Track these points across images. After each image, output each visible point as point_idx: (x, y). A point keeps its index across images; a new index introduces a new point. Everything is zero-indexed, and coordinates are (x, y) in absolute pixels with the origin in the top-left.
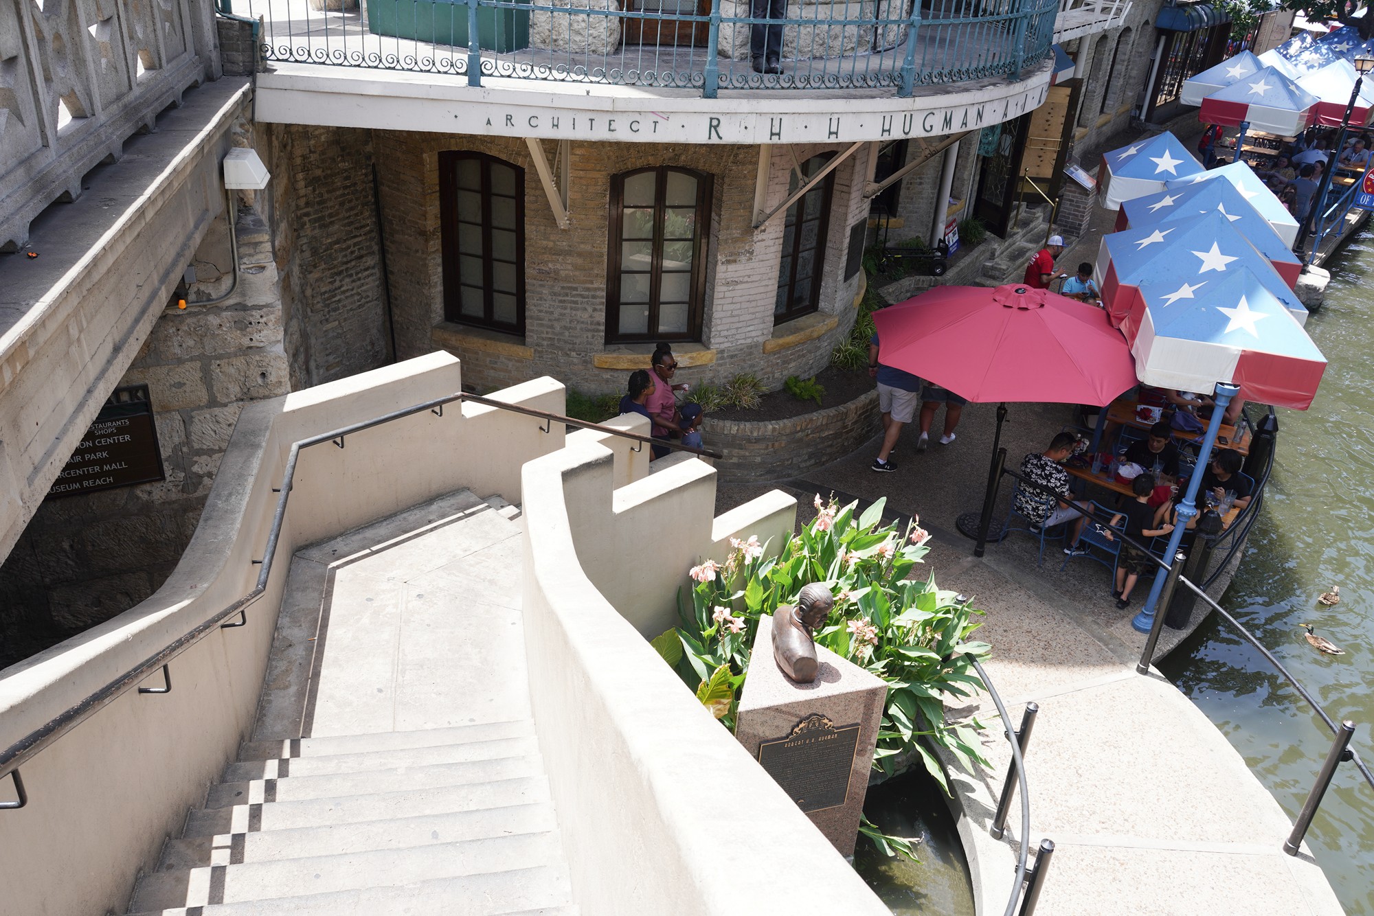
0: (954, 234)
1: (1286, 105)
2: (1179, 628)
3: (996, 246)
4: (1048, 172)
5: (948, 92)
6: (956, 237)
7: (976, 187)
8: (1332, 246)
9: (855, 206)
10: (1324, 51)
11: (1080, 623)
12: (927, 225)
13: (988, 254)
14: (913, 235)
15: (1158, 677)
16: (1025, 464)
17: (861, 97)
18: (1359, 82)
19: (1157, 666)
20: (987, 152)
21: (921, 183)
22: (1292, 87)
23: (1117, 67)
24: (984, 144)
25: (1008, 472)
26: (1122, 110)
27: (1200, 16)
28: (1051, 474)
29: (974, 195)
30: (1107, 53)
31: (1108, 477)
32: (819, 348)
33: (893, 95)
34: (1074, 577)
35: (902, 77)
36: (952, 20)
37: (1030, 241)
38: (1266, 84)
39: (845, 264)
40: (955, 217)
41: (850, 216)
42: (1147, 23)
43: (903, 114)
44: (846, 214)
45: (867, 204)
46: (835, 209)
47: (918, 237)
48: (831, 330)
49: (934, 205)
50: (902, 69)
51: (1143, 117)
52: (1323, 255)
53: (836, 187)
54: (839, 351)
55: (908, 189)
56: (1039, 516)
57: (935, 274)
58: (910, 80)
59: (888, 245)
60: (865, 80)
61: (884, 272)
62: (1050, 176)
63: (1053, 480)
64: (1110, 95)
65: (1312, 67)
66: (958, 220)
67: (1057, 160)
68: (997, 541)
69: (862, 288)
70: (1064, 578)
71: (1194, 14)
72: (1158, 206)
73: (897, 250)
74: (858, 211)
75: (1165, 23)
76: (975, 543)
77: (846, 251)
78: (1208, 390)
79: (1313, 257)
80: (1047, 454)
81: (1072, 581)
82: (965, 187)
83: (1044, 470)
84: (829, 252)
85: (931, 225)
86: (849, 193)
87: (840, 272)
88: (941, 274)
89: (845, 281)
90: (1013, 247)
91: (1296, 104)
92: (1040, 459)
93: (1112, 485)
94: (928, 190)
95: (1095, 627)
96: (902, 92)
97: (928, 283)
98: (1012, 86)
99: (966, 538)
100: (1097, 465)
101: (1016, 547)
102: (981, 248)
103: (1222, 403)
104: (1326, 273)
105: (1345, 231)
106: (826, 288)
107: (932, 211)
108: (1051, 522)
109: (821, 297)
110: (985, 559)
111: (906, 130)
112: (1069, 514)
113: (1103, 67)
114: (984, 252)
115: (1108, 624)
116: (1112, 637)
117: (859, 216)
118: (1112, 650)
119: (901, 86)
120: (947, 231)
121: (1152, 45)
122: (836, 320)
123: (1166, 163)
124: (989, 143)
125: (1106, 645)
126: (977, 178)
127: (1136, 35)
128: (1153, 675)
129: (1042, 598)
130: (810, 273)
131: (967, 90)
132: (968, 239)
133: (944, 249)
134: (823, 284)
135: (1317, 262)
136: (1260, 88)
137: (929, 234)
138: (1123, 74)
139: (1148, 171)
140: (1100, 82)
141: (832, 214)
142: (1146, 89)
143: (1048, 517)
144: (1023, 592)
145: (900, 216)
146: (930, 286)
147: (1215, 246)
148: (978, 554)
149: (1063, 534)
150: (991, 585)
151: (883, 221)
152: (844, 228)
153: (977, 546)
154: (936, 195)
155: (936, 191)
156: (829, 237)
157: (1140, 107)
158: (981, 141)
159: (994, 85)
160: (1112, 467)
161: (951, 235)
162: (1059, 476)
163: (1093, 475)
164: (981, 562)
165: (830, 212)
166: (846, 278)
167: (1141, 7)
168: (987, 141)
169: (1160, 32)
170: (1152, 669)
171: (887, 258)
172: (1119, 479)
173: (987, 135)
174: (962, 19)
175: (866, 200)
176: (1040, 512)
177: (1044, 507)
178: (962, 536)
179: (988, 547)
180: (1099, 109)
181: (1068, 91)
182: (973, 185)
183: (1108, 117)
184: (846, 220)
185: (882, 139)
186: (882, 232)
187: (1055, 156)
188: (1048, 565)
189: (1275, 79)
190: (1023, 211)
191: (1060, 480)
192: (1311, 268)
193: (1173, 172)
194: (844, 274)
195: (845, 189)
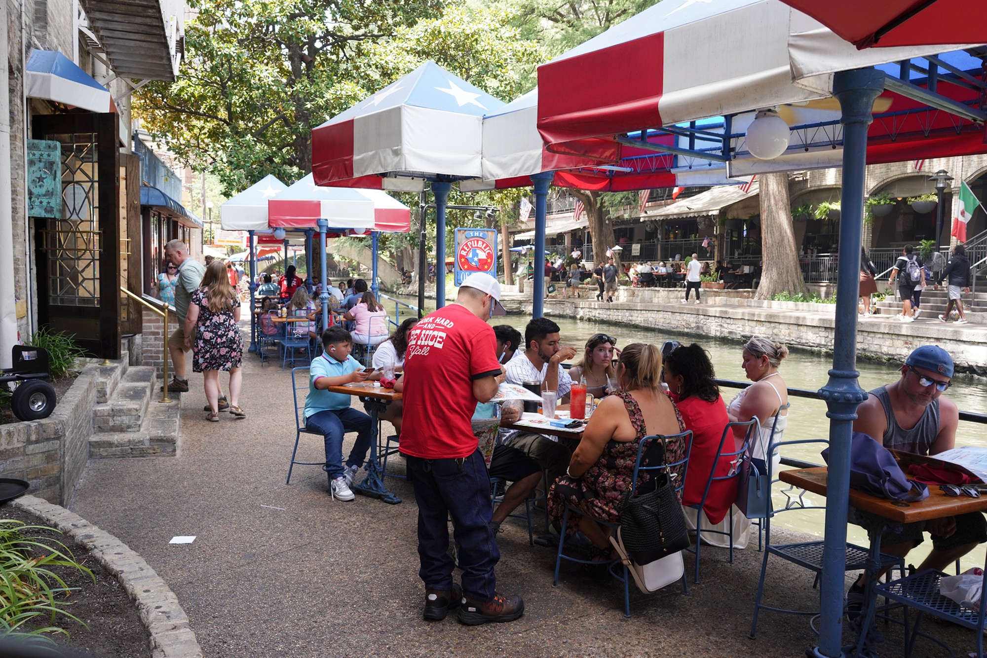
7: (34, 282)
24: (38, 196)
57: (31, 416)
88: (47, 414)
97: (23, 438)
126: (34, 266)
146: (29, 442)
158: (30, 193)
168: (43, 191)
173: (41, 179)
182: (30, 276)
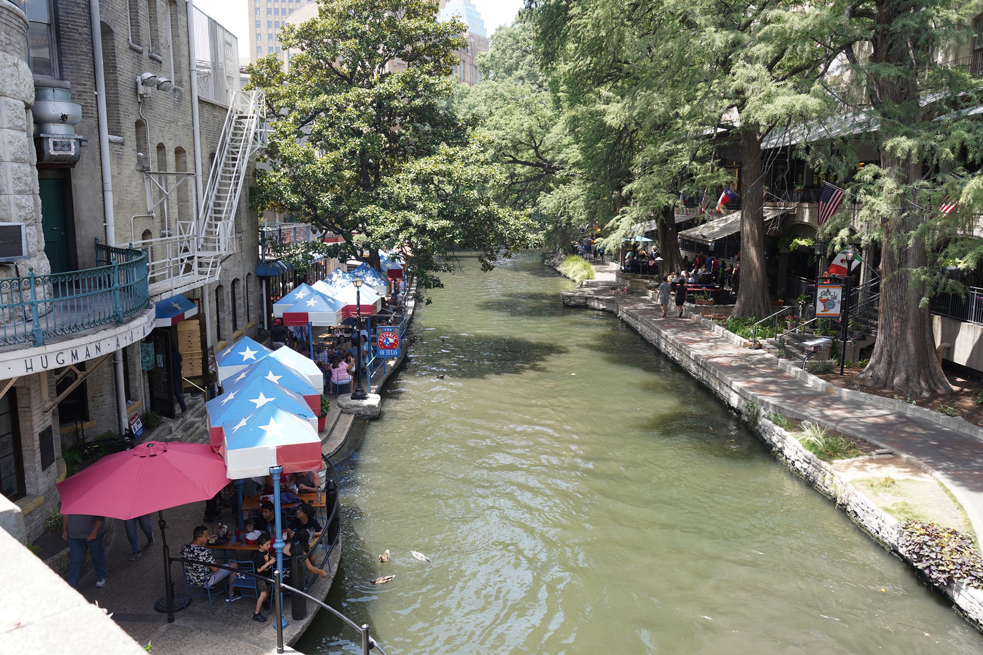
0: (138, 423)
1: (328, 310)
2: (302, 619)
3: (171, 425)
4: (199, 372)
5: (71, 339)
6: (141, 425)
7: (148, 390)
8: (381, 382)
9: (39, 419)
10: (348, 278)
11: (240, 638)
12: (114, 422)
13: (166, 431)
14: (105, 430)
15: (291, 651)
16: (182, 553)
17: (7, 351)
18: (358, 292)
19: (289, 645)
20: (148, 367)
21: (102, 396)
22: (329, 300)
23: (237, 302)
25: (174, 560)
26: (249, 326)
27: (282, 267)
28: (198, 554)
29: (148, 396)
30: (225, 296)
31: (242, 543)
32: (33, 520)
33: (31, 346)
34: (236, 612)
35: (34, 335)
36: (61, 298)
37: (197, 417)
38: (314, 300)
39: (40, 459)
40: (136, 412)
41: (35, 427)
42: (249, 274)
43: (40, 357)
44: (32, 426)
45: (49, 416)
46: (22, 424)
47: (109, 431)
48: (39, 506)
49: (116, 407)
50: (33, 330)
51: (266, 328)
52: (377, 387)
53: (19, 410)
54: (50, 519)
55: (94, 401)
56: (202, 581)
58: (39, 336)
59: (87, 441)
60: (6, 341)
61: (88, 459)
62: (201, 374)
63: (201, 558)
64: (238, 319)
65: (344, 286)
66: (140, 413)
67: (203, 363)
68: (183, 608)
69: (62, 472)
70: (230, 616)
71: (277, 266)
72: (238, 379)
73: (95, 443)
74: (41, 422)
75: (262, 273)
76: (166, 615)
77: (39, 450)
78: (267, 473)
79: (371, 389)
80: (193, 543)
81: (235, 615)
82: (139, 392)
83: (193, 553)
84: (26, 454)
85: (117, 420)
86: (31, 412)
87: (37, 465)
89: (43, 470)
90: (186, 422)
91: (333, 308)
92: (190, 547)
93: (245, 547)
94: (108, 399)
95: (251, 637)
96: (36, 344)
98: (118, 329)
99: (162, 614)
100: (233, 539)
101: (197, 608)
102: (160, 428)
103: (276, 478)
104: (379, 396)
105: (388, 371)
106: (29, 478)
107: (116, 411)
108: (212, 582)
109: (27, 485)
110: (175, 623)
111: (45, 365)
112: (221, 574)
113: (226, 303)
114: (163, 430)
115: (259, 632)
116: (261, 639)
117: (43, 425)
118: (262, 647)
119: (35, 340)
120: (131, 422)
121: (259, 286)
122: (42, 498)
123: (248, 354)
124: (148, 362)
125: (258, 645)
126: (147, 384)
127: (244, 282)
128: (287, 651)
129: (215, 633)
130: (13, 471)
131: (85, 335)
132: (149, 425)
133: (130, 434)
134: (26, 476)
135: (374, 391)
136: (312, 303)
137: (117, 427)
138: (242, 305)
139: (239, 360)
140: (227, 312)
141: (21, 428)
142: (263, 311)
143: (208, 580)
144: (203, 633)
145: (92, 420)
147: (261, 394)
148: (171, 620)
149: (222, 588)
150: (181, 636)
151: (79, 426)
152: (32, 435)
153: (169, 616)
154: (115, 401)
155: (115, 398)
156: (23, 443)
157: (262, 323)
158: (142, 362)
159: (105, 330)
160: (242, 536)
161: (135, 424)
162: (203, 554)
163: (232, 544)
164: (174, 625)
165: (19, 427)
166: (44, 468)
167: (241, 266)
168: (146, 361)
169: (261, 278)
170: (286, 648)
171: (88, 449)
172: (248, 542)
173: (145, 357)
174: (68, 297)
175: (47, 414)
176: (201, 578)
177: (203, 574)
178: (159, 614)
179: (176, 614)
180: (231, 326)
181: (198, 322)
182: (145, 390)
183: (241, 331)
184: (32, 430)
185: (27, 374)
186: (80, 433)
187: (201, 361)
188: (220, 611)
189: (318, 296)
190: (188, 399)
191: (205, 556)
192: (369, 395)
193: (254, 358)
194: (41, 466)
195: (27, 410)
